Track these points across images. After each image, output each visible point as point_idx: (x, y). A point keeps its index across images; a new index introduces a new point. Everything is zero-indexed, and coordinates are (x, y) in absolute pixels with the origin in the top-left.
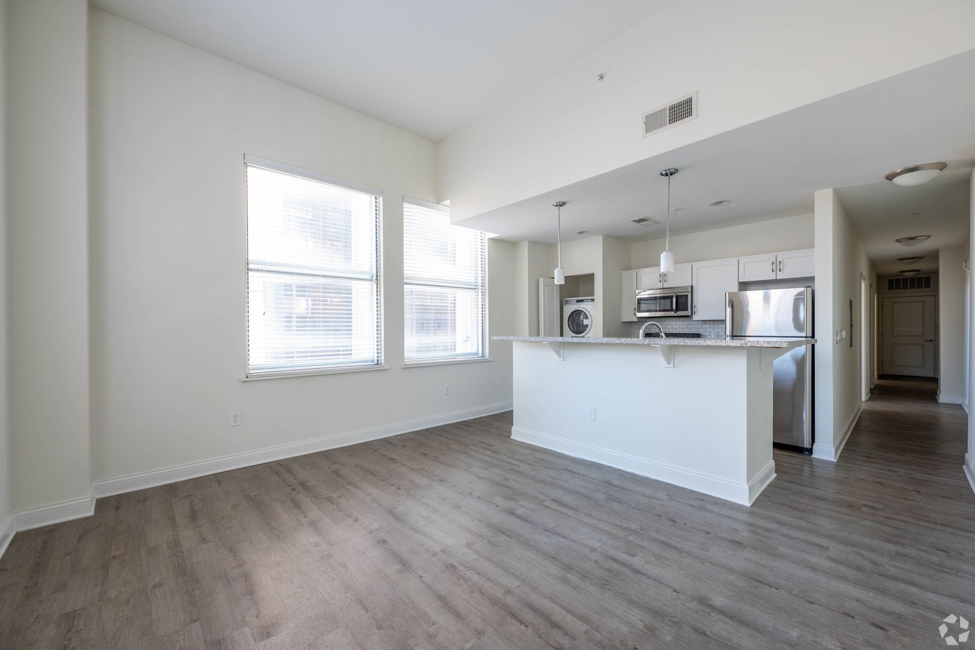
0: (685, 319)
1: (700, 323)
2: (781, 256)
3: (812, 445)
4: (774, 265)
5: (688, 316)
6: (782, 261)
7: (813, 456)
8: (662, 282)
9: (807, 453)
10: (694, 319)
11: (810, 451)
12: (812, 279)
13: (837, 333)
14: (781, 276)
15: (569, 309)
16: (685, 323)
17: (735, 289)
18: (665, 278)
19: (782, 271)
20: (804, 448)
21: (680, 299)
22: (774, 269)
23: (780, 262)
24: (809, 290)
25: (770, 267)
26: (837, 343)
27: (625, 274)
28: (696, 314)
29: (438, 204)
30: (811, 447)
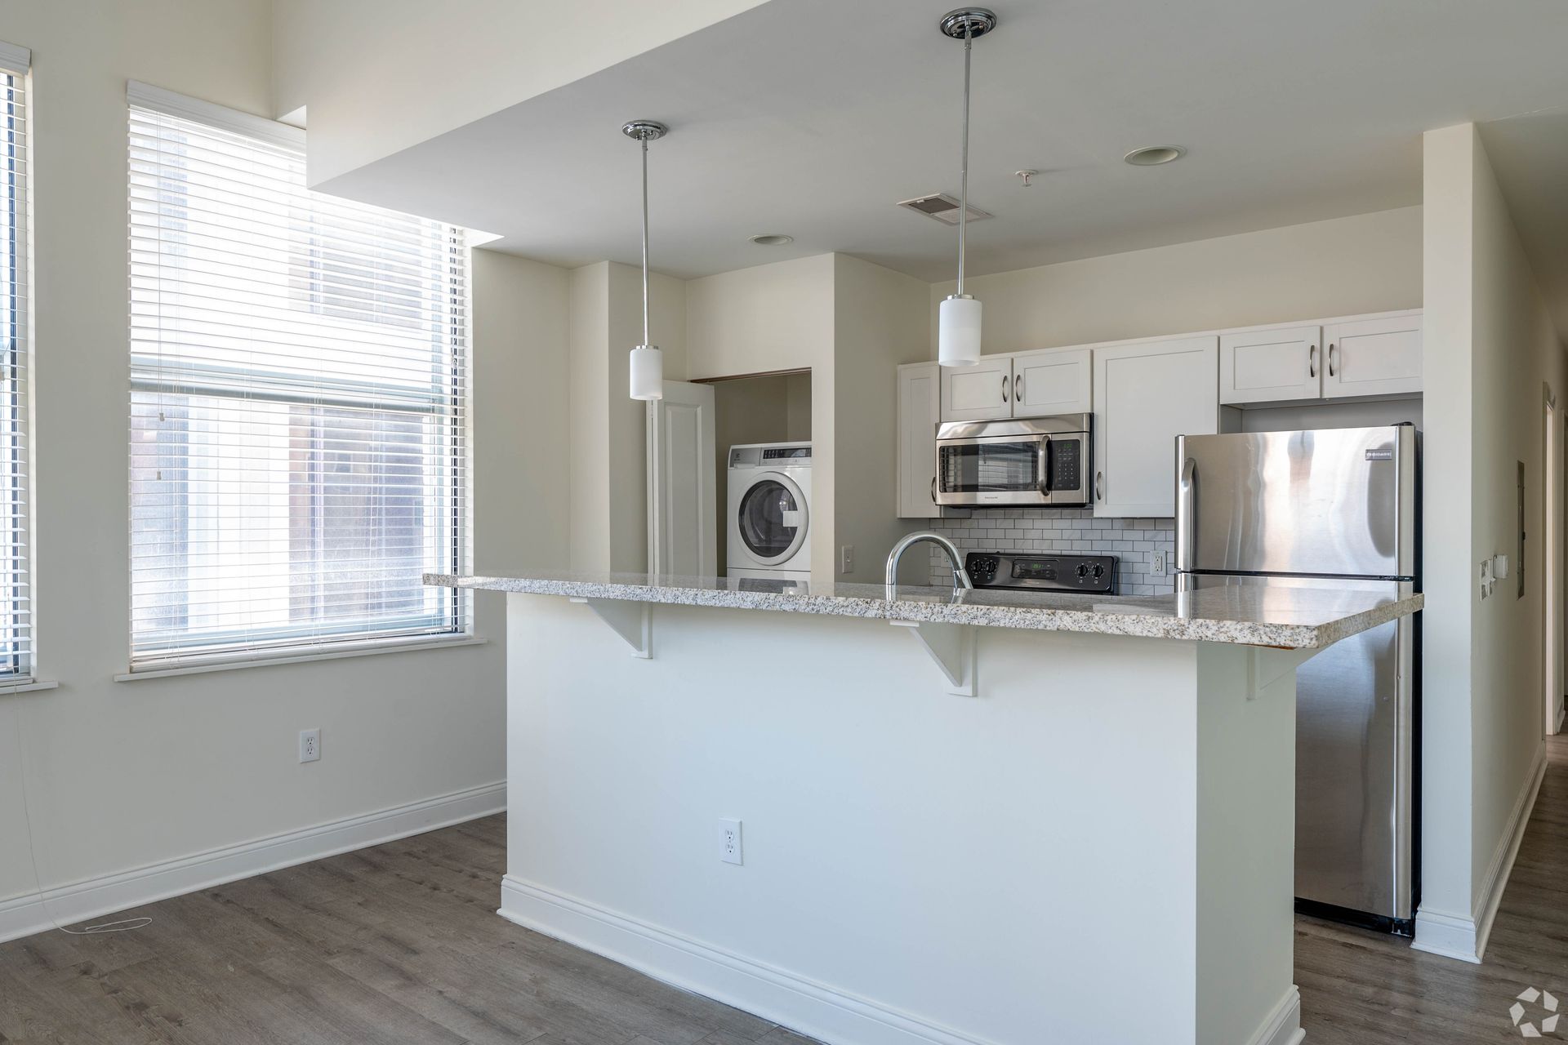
0: (1078, 511)
1: (1117, 524)
2: (1337, 329)
3: (1414, 911)
4: (1316, 355)
5: (1081, 506)
6: (1336, 344)
7: (1416, 945)
8: (1009, 400)
9: (1399, 932)
10: (1095, 515)
11: (1408, 929)
12: (1414, 400)
13: (1485, 564)
14: (1334, 389)
15: (744, 477)
16: (1078, 524)
17: (1208, 425)
18: (1019, 388)
19: (1336, 375)
20: (1392, 920)
21: (1057, 454)
22: (1316, 368)
23: (1332, 347)
24: (1408, 431)
25: (1302, 362)
26: (1484, 595)
27: (907, 372)
28: (1103, 498)
29: (274, 119)
30: (1409, 918)
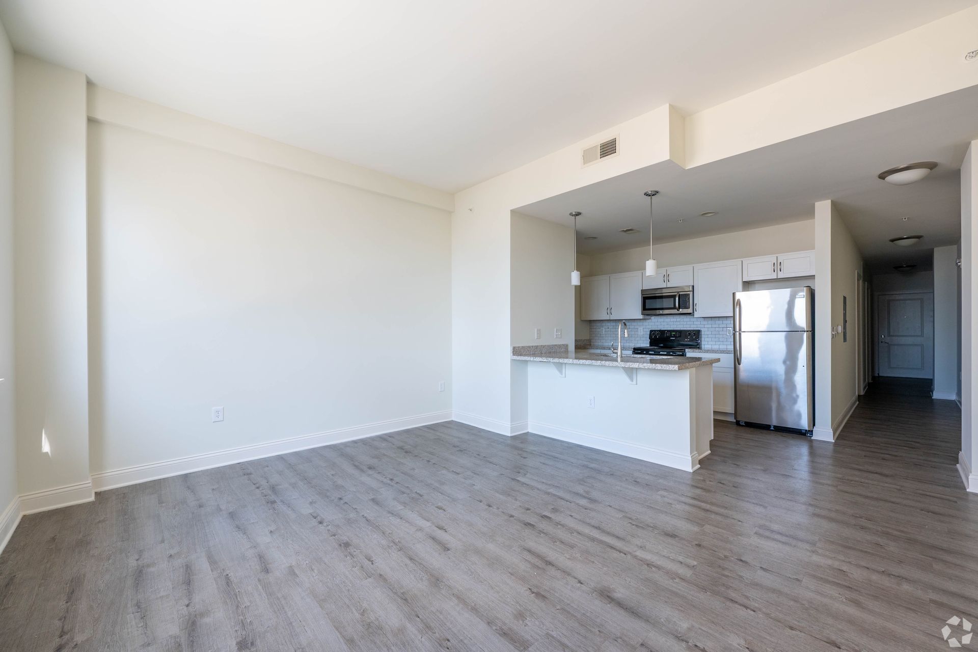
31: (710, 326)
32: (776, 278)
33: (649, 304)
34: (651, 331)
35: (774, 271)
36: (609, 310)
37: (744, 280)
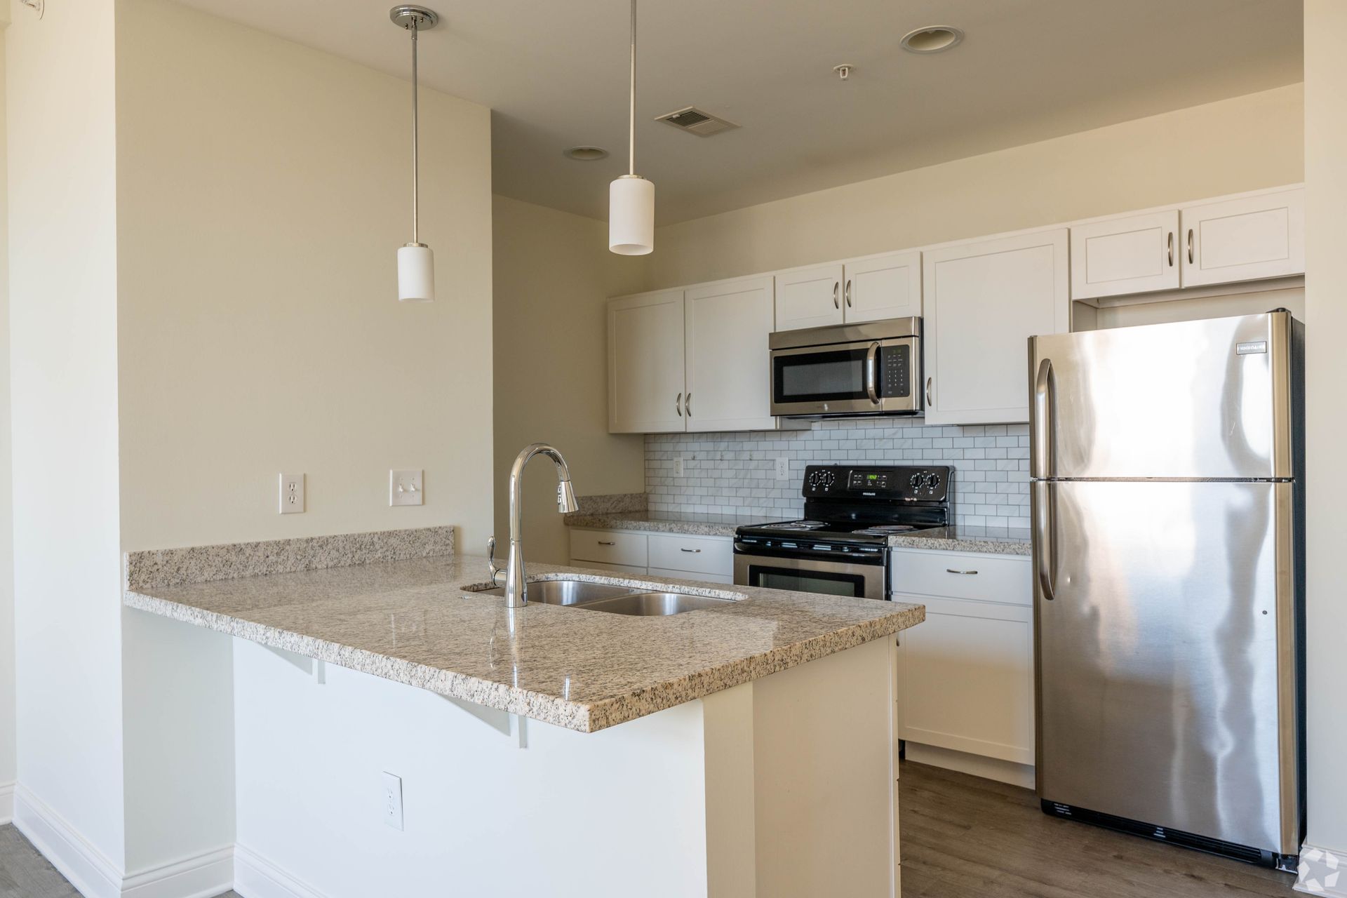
31: (980, 454)
32: (1177, 286)
33: (795, 379)
34: (810, 469)
35: (1171, 264)
36: (684, 404)
37: (1074, 298)
